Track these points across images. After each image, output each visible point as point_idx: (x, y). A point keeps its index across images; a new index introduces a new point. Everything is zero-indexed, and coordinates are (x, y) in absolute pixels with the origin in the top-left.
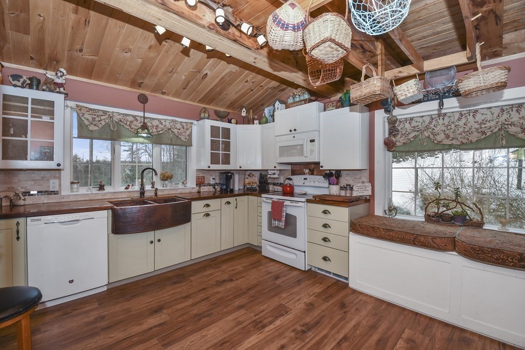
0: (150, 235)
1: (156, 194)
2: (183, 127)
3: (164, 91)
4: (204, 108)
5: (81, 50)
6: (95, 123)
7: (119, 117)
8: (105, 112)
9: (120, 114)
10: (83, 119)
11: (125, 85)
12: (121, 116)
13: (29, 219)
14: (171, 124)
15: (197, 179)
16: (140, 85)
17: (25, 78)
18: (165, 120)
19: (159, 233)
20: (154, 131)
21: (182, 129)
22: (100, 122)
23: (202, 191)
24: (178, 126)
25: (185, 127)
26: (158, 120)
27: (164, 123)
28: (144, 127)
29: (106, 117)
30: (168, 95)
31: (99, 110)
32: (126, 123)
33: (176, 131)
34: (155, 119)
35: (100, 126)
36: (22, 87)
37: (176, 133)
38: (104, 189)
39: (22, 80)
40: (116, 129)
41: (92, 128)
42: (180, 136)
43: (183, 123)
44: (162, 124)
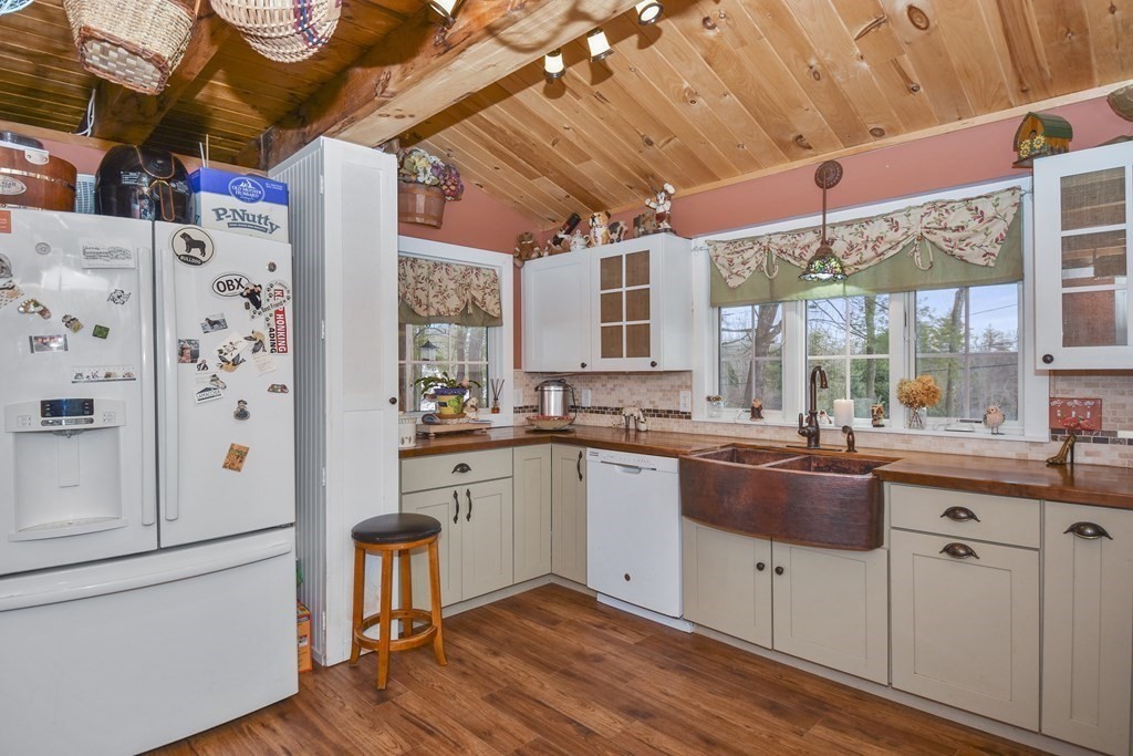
1: (851, 444)
2: (980, 216)
4: (1030, 114)
6: (734, 271)
7: (784, 241)
8: (754, 240)
9: (784, 235)
10: (719, 267)
12: (789, 237)
13: (589, 450)
14: (926, 220)
15: (1052, 410)
16: (801, 144)
17: (622, 223)
18: (907, 212)
19: (783, 553)
20: (865, 258)
21: (974, 224)
22: (747, 266)
24: (961, 216)
25: (989, 212)
26: (883, 217)
27: (902, 221)
28: (825, 253)
29: (756, 249)
31: (743, 240)
32: (791, 252)
33: (938, 237)
34: (869, 220)
35: (747, 274)
36: (619, 240)
37: (943, 244)
38: (761, 417)
39: (618, 229)
40: (775, 274)
41: (734, 282)
42: (957, 251)
43: (974, 204)
44: (895, 226)
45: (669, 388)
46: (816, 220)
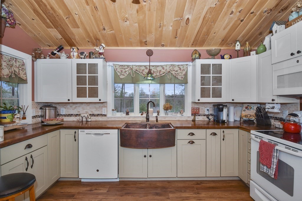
0: (145, 152)
1: (157, 120)
2: (180, 69)
3: (163, 44)
4: (195, 50)
5: (104, 29)
6: (122, 74)
7: (136, 68)
8: (128, 66)
9: (137, 66)
10: (117, 72)
11: (137, 46)
12: (138, 67)
13: (80, 130)
14: (170, 68)
15: (192, 110)
16: (146, 44)
17: (85, 53)
18: (166, 66)
19: (151, 151)
20: (157, 75)
21: (179, 71)
22: (126, 73)
23: (196, 119)
24: (176, 69)
25: (182, 69)
26: (162, 66)
27: (165, 68)
28: (150, 72)
29: (129, 69)
30: (166, 46)
31: (125, 65)
32: (139, 71)
33: (173, 72)
34: (158, 66)
35: (126, 75)
36: (84, 58)
37: (174, 74)
38: (129, 115)
39: (84, 54)
40: (134, 76)
41: (122, 77)
42: (177, 76)
43: (179, 66)
44: (163, 69)
45: (98, 107)
46: (148, 64)
